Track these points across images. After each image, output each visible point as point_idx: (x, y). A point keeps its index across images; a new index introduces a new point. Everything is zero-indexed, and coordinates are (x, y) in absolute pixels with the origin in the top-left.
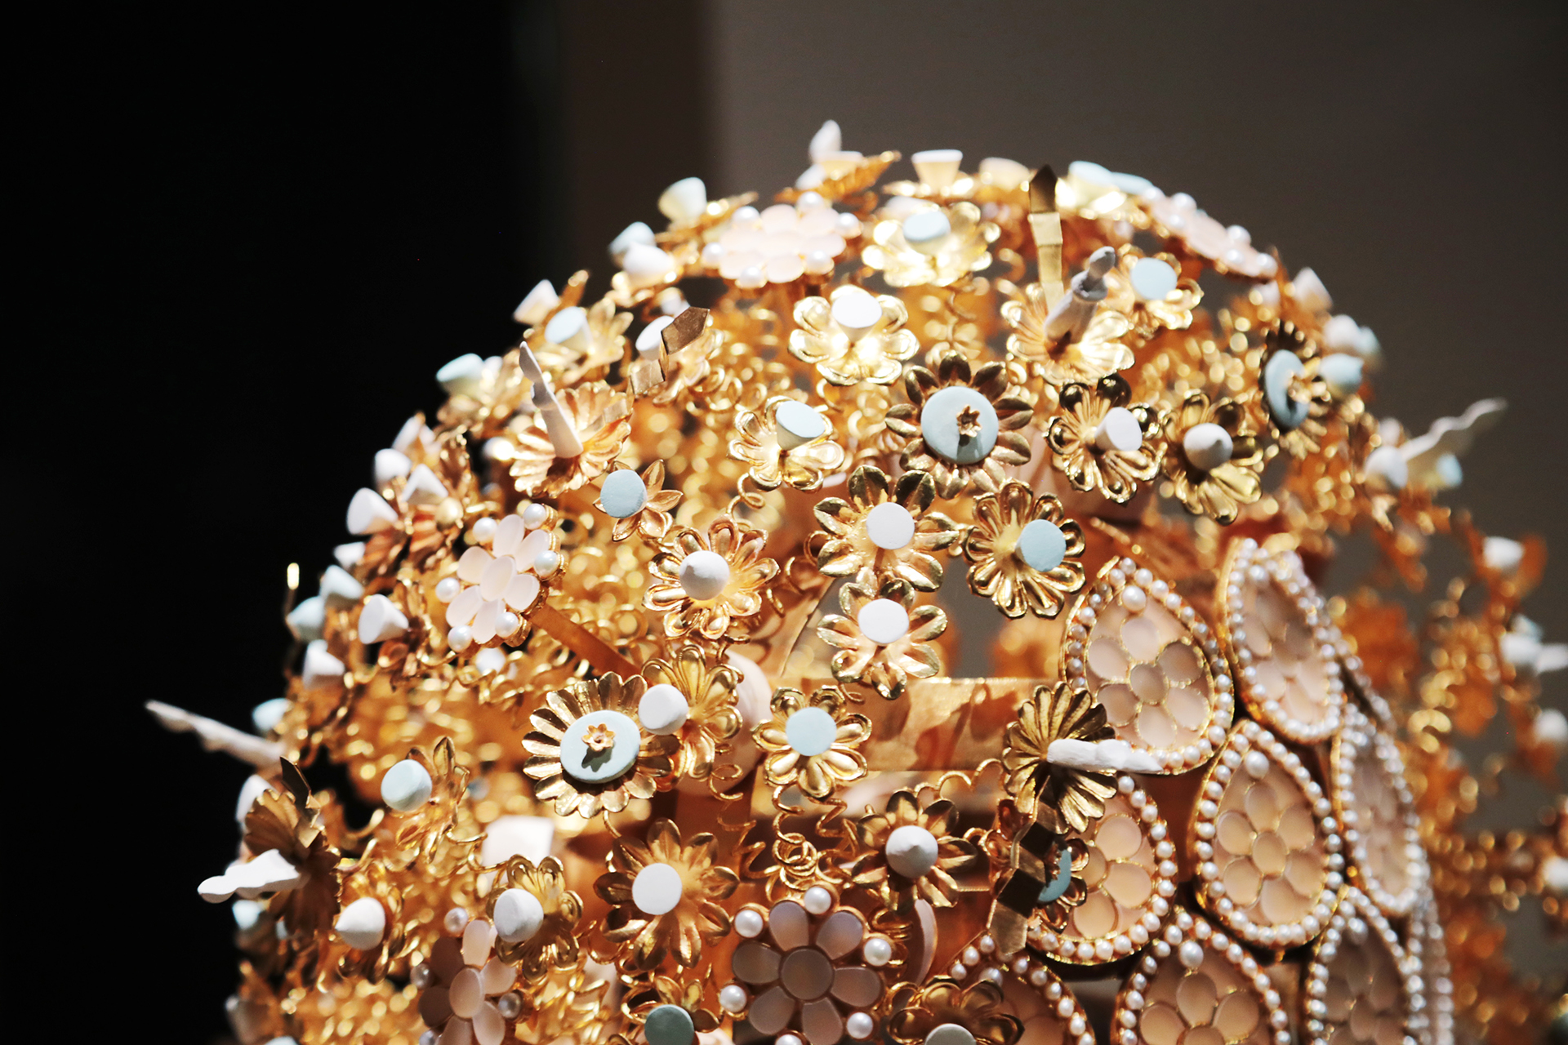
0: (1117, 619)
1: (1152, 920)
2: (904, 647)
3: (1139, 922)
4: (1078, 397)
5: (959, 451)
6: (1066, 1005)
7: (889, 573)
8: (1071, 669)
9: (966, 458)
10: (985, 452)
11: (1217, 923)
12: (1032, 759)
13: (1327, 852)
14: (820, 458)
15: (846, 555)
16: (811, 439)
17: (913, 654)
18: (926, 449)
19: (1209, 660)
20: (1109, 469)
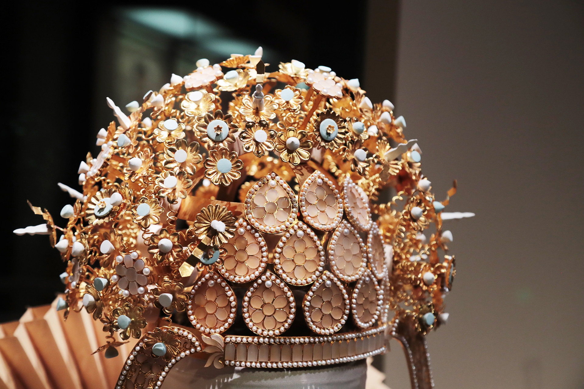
0: (266, 189)
1: (257, 273)
2: (180, 190)
3: (254, 273)
4: (253, 126)
5: (216, 138)
6: (229, 293)
7: (183, 170)
8: (247, 202)
9: (218, 140)
10: (223, 138)
11: (278, 276)
12: (207, 225)
13: (320, 261)
14: (178, 136)
15: (173, 163)
16: (174, 130)
17: (182, 192)
18: (207, 136)
19: (292, 203)
20: (259, 147)
